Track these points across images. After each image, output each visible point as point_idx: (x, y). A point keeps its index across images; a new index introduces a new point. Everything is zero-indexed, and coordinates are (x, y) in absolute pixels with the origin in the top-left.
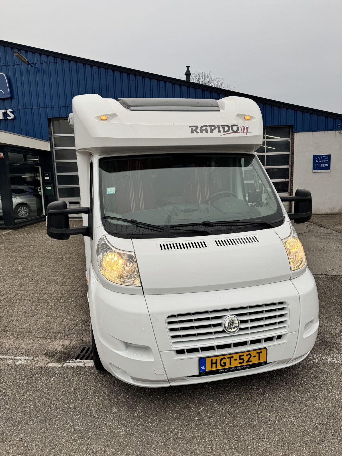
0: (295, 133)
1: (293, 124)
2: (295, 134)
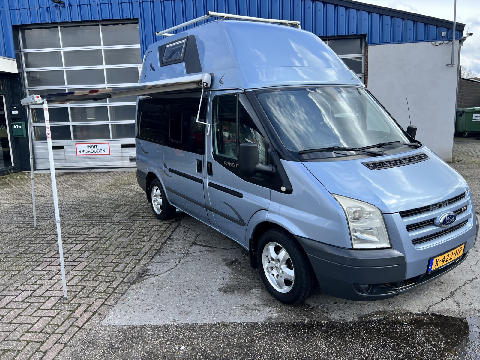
0: (369, 46)
1: (367, 33)
2: (370, 48)
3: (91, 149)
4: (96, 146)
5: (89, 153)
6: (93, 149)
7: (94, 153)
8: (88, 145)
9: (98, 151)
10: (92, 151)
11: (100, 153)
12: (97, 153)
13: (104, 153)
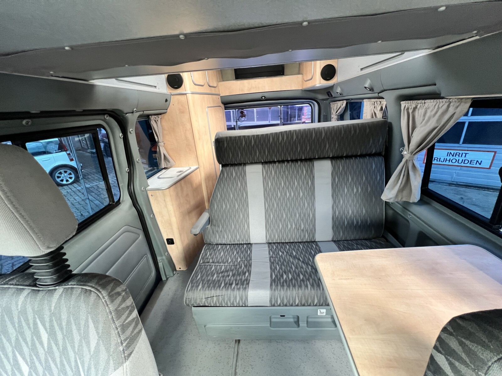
3: (452, 158)
4: (464, 155)
5: (447, 163)
6: (457, 158)
7: (457, 164)
8: (449, 151)
9: (466, 162)
10: (454, 161)
11: (468, 165)
12: (462, 164)
13: (478, 165)
